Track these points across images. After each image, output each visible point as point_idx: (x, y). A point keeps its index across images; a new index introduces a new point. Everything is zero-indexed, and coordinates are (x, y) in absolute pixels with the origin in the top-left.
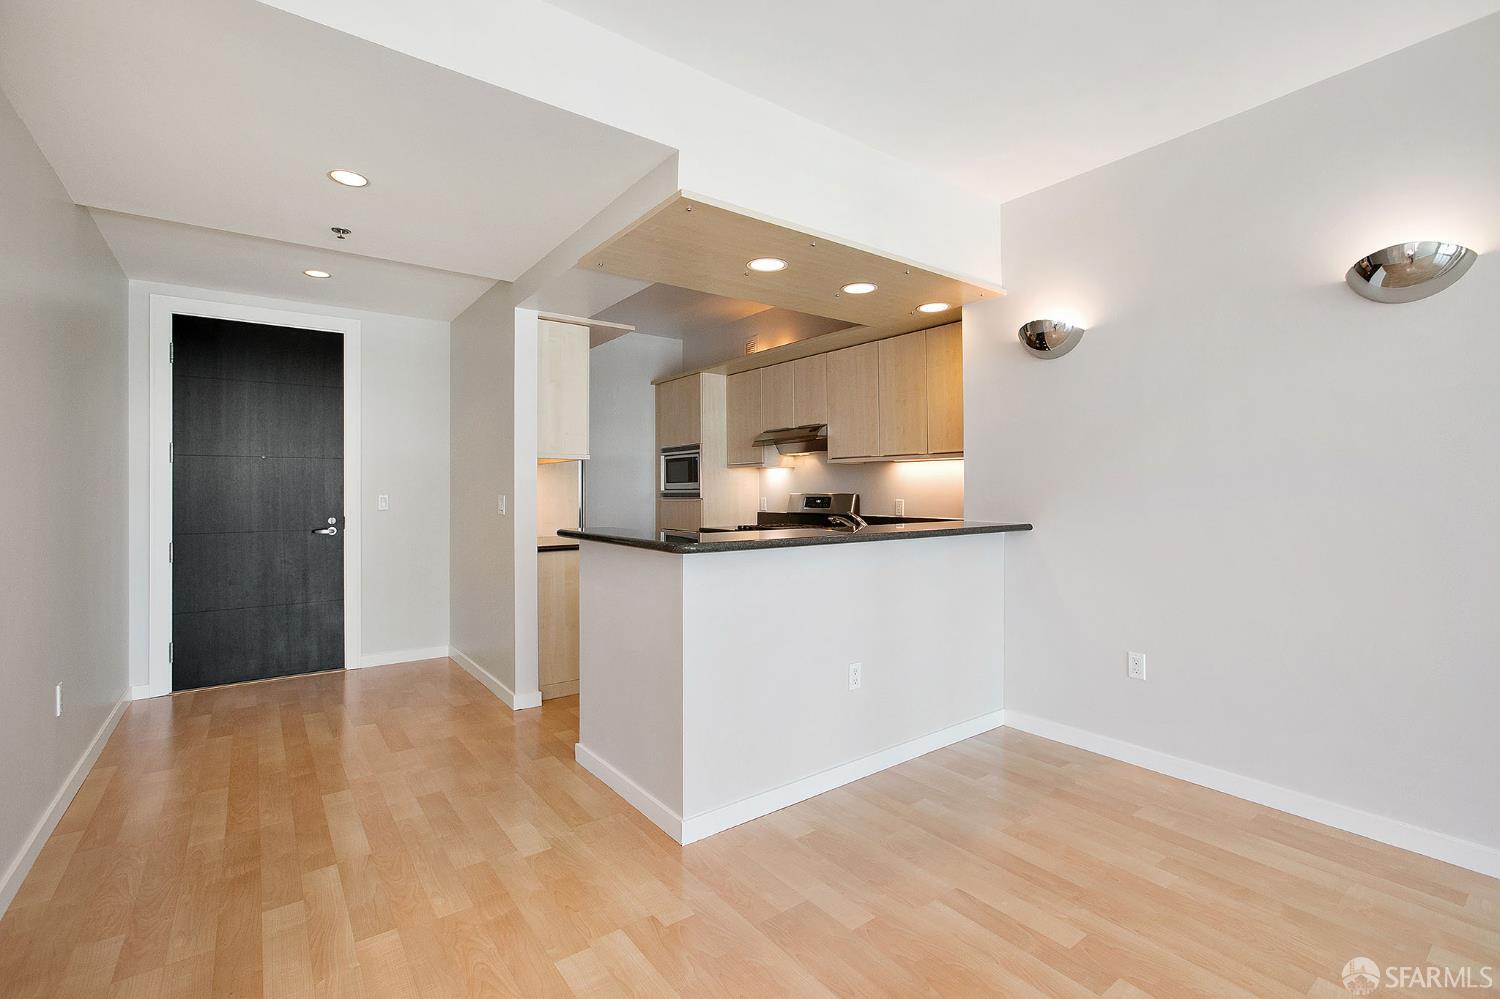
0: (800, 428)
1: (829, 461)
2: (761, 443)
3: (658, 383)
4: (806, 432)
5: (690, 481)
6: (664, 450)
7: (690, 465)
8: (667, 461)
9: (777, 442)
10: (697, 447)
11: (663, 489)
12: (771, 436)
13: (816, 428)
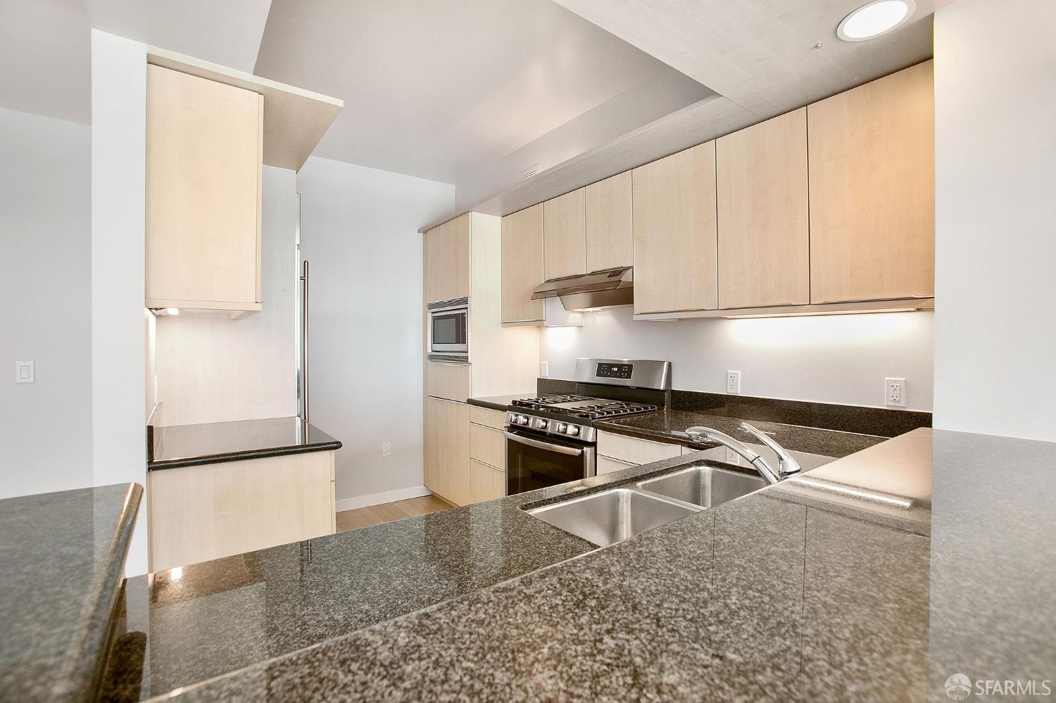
0: (593, 274)
1: (635, 318)
2: (542, 295)
3: (425, 231)
4: (604, 278)
5: (458, 342)
6: (431, 306)
7: (457, 323)
8: (435, 319)
9: (561, 293)
10: (465, 301)
11: (429, 350)
12: (552, 286)
13: (617, 272)
